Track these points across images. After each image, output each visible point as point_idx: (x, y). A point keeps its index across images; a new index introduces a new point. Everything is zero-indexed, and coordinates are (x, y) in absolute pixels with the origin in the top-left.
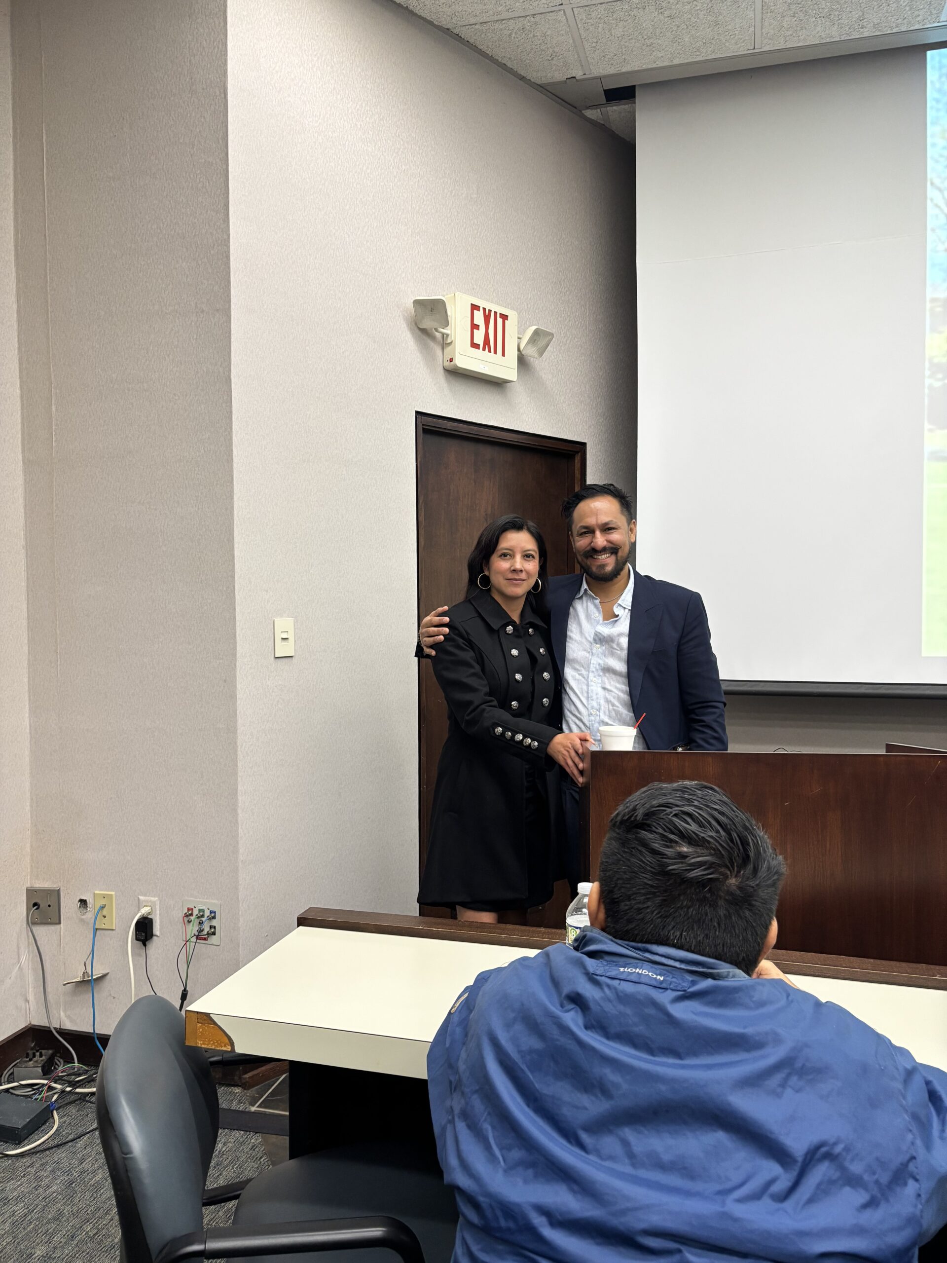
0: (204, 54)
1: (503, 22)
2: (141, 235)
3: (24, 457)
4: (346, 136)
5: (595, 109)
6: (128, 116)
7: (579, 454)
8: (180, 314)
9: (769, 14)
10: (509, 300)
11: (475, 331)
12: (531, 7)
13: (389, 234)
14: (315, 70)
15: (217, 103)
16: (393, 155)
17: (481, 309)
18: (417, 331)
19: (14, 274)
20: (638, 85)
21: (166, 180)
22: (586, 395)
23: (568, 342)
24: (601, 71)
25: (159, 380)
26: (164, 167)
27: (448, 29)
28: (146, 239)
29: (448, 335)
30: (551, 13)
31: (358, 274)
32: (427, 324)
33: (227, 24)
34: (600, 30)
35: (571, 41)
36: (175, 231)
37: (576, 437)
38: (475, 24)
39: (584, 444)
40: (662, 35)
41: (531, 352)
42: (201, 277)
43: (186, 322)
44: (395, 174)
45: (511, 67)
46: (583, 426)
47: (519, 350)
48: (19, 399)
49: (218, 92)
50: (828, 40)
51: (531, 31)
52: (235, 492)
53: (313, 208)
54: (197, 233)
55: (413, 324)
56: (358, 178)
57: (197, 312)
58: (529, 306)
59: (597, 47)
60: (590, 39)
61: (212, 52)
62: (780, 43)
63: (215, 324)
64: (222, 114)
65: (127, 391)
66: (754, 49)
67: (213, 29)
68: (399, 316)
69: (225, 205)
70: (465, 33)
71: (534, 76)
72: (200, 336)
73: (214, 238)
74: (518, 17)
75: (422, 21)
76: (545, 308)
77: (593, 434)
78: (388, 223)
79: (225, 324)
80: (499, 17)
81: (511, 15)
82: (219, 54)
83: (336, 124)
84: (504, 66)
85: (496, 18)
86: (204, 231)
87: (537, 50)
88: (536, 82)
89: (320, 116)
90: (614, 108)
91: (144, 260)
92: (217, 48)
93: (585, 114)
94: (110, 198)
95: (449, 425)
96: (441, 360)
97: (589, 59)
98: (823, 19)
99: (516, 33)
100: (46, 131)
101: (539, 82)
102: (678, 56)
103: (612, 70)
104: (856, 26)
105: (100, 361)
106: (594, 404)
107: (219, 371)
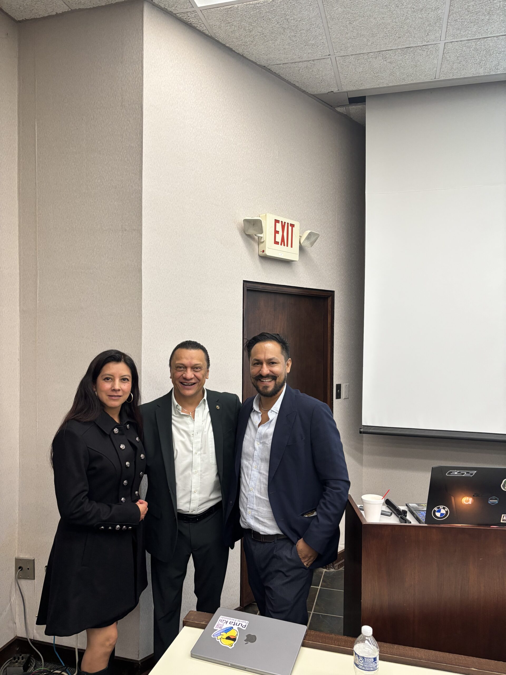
0: (129, 84)
1: (296, 63)
2: (91, 185)
3: (20, 308)
4: (208, 129)
5: (342, 107)
6: (85, 118)
7: (331, 297)
8: (112, 231)
9: (446, 62)
10: (294, 215)
11: (277, 234)
12: (312, 56)
13: (230, 182)
14: (191, 92)
15: (137, 113)
16: (233, 137)
17: (280, 222)
18: (245, 235)
19: (17, 204)
20: (368, 96)
21: (107, 155)
22: (334, 265)
23: (326, 236)
24: (348, 89)
25: (99, 268)
26: (106, 147)
27: (264, 66)
28: (94, 188)
29: (261, 237)
30: (323, 60)
31: (213, 206)
32: (251, 232)
33: (143, 68)
34: (350, 68)
35: (333, 74)
36: (111, 184)
37: (329, 288)
38: (280, 64)
39: (333, 292)
40: (384, 71)
41: (306, 244)
42: (125, 210)
43: (116, 236)
44: (234, 148)
45: (298, 86)
46: (333, 282)
47: (300, 243)
48: (18, 275)
49: (137, 107)
50: (477, 75)
51: (311, 68)
52: (143, 334)
53: (189, 170)
54: (124, 186)
55: (243, 231)
56: (214, 151)
57: (122, 231)
58: (305, 217)
59: (348, 77)
60: (344, 73)
61: (134, 84)
62: (450, 76)
63: (133, 238)
64: (139, 119)
65: (80, 273)
66: (435, 79)
67: (135, 71)
68: (235, 228)
69: (140, 171)
70: (274, 69)
71: (310, 90)
72: (124, 244)
73: (133, 189)
74: (305, 61)
75: (250, 62)
76: (313, 218)
77: (338, 285)
78: (230, 175)
79: (139, 238)
80: (293, 61)
81: (300, 60)
82: (138, 85)
83: (203, 122)
84: (294, 86)
85: (292, 61)
86: (127, 185)
87: (313, 78)
88: (312, 94)
89: (194, 118)
90: (353, 107)
91: (92, 200)
92: (137, 82)
93: (337, 110)
94: (74, 164)
95: (261, 287)
96: (258, 251)
97: (342, 83)
98: (476, 65)
99: (302, 70)
100: (37, 123)
101: (313, 93)
102: (392, 82)
103: (354, 89)
104: (494, 69)
105: (66, 255)
106: (339, 269)
107: (135, 265)
